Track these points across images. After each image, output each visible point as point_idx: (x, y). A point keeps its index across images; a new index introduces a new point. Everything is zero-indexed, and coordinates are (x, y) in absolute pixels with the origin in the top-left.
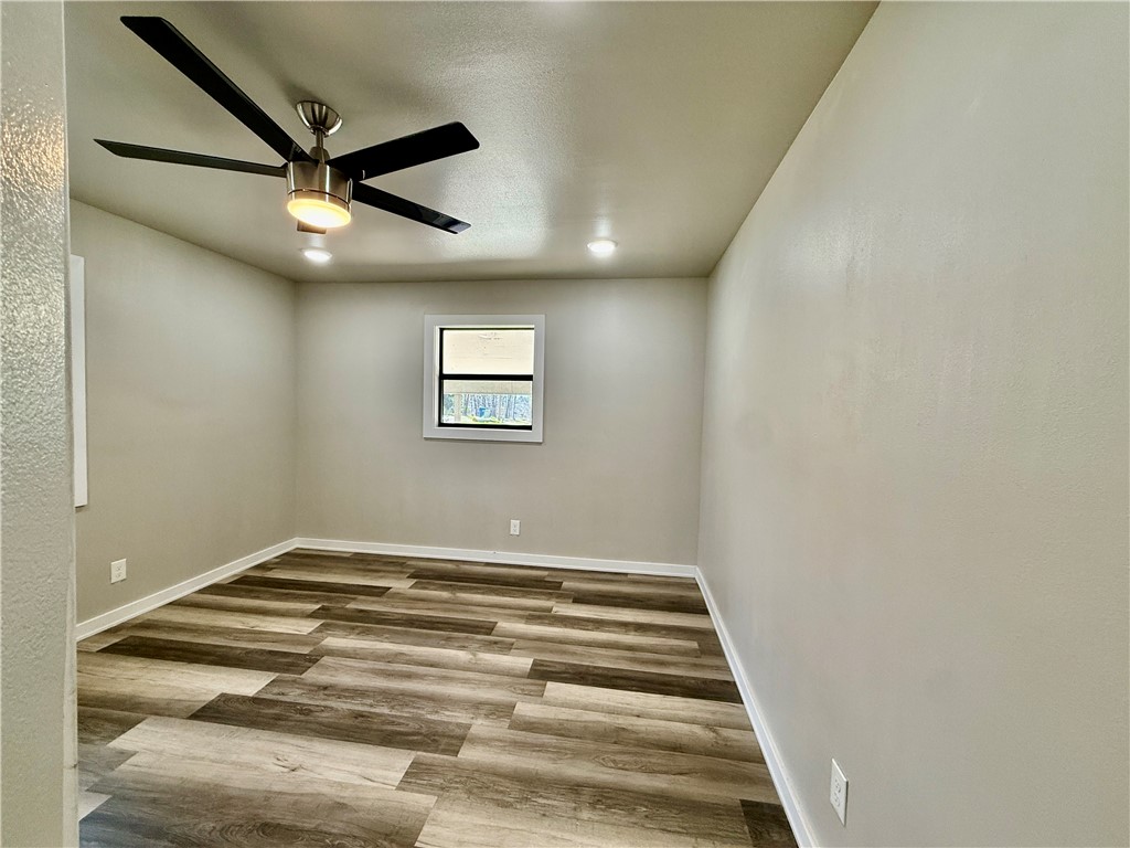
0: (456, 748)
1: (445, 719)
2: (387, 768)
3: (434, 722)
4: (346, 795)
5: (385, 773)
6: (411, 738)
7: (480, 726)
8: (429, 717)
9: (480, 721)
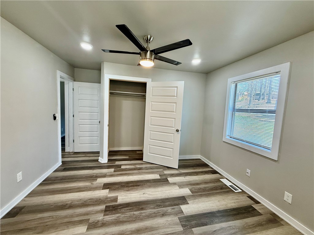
0: (106, 208)
1: (113, 215)
2: (123, 199)
3: (117, 213)
4: (128, 192)
5: (122, 198)
6: (122, 207)
7: (100, 217)
8: (119, 215)
9: (101, 218)
